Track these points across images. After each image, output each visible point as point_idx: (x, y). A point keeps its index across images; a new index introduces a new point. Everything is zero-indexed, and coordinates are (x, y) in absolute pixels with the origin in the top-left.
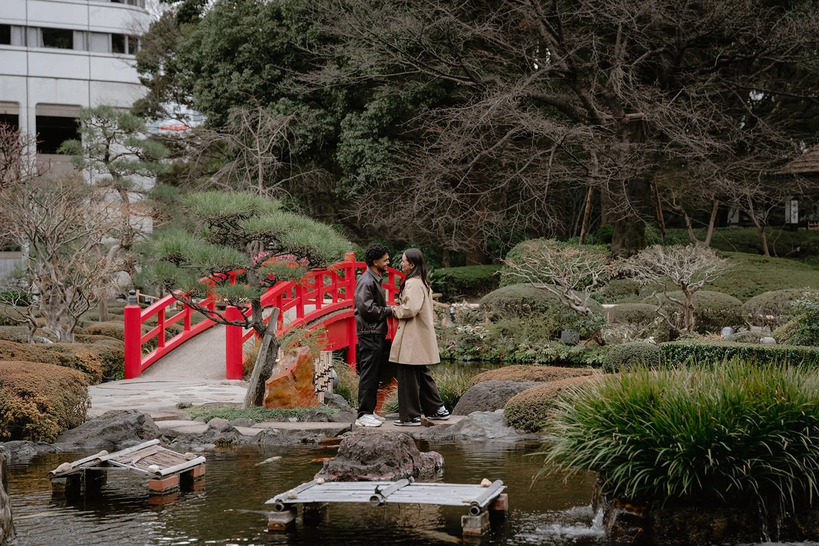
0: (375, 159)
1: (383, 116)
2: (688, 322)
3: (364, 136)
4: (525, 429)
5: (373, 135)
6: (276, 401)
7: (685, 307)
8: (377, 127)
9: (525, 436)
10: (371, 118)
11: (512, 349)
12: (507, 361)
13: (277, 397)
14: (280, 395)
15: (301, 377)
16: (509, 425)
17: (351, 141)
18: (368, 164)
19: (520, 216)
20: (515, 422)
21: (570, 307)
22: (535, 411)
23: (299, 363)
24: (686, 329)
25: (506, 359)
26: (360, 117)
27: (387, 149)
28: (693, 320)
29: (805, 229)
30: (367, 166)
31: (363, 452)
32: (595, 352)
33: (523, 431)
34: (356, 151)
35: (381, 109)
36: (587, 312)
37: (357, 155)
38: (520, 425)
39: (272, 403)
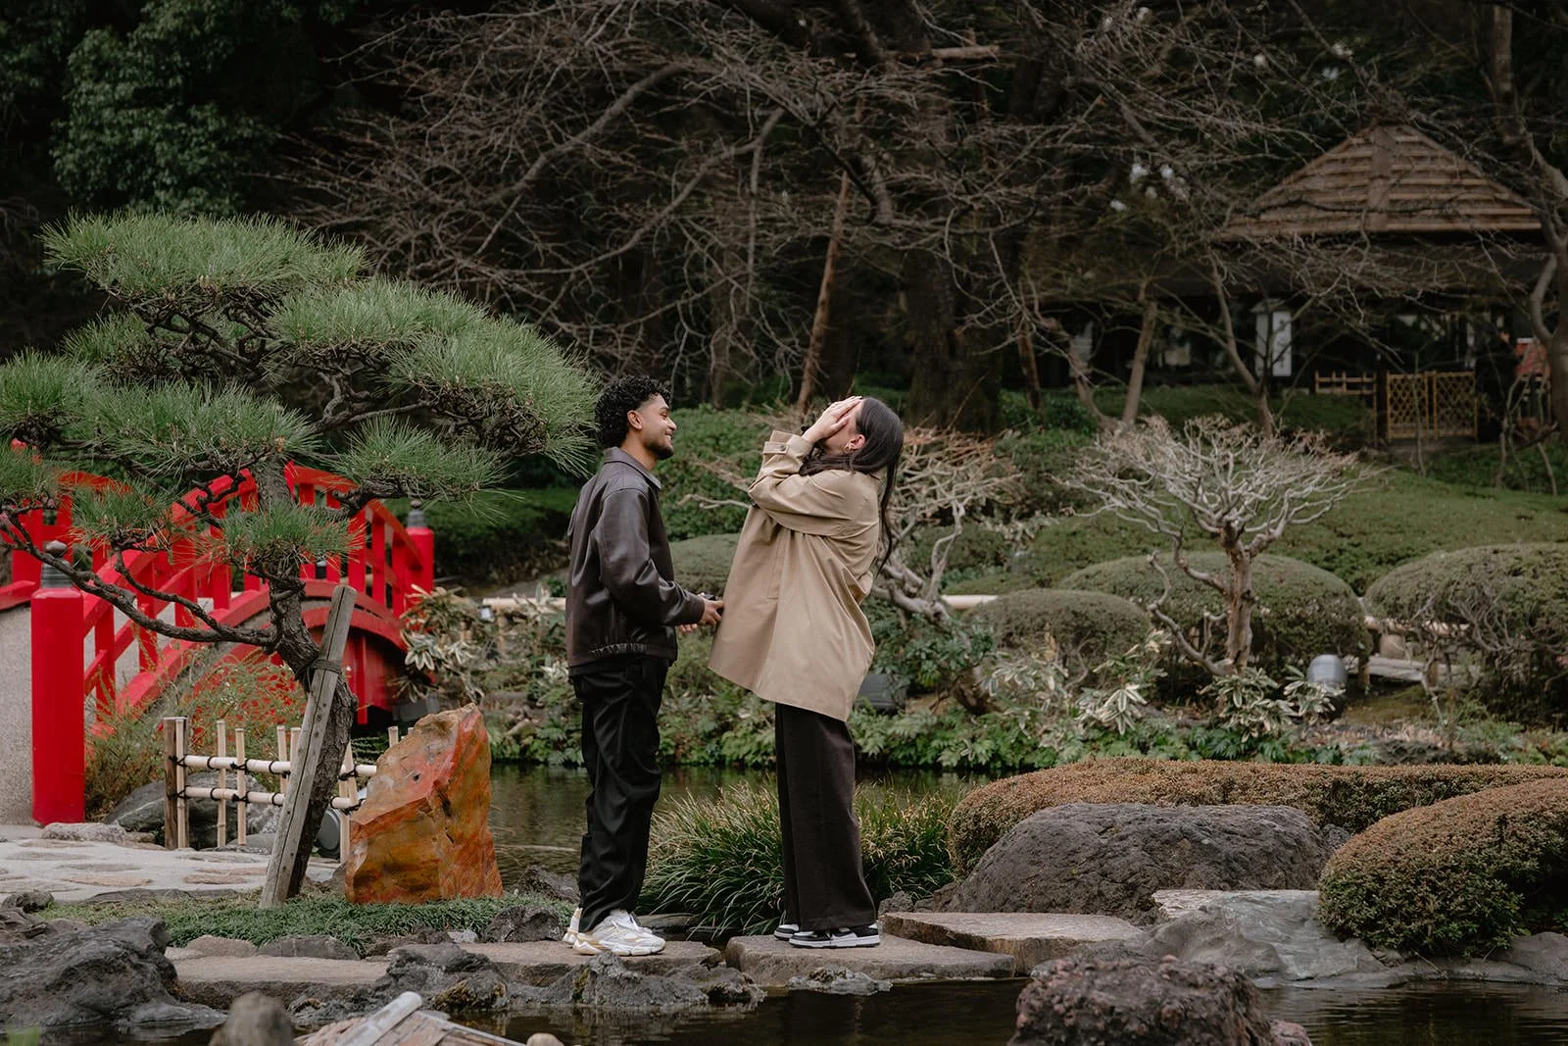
0: (183, 169)
1: (205, 38)
2: (1237, 641)
3: (144, 98)
4: (1400, 950)
5: (170, 95)
6: (390, 882)
7: (1231, 597)
8: (181, 71)
9: (1406, 971)
10: (162, 47)
11: (711, 726)
12: (697, 764)
13: (393, 868)
14: (401, 859)
15: (461, 804)
16: (1342, 934)
17: (107, 113)
18: (164, 187)
19: (690, 336)
20: (1369, 925)
21: (893, 602)
22: (1435, 889)
23: (458, 757)
24: (1229, 661)
25: (694, 757)
26: (126, 41)
27: (215, 136)
28: (1248, 636)
29: (1307, 391)
30: (161, 195)
31: (1116, 1024)
32: (962, 733)
33: (1397, 955)
34: (123, 145)
35: (198, 18)
36: (938, 614)
37: (121, 159)
38: (1389, 934)
39: (375, 886)
